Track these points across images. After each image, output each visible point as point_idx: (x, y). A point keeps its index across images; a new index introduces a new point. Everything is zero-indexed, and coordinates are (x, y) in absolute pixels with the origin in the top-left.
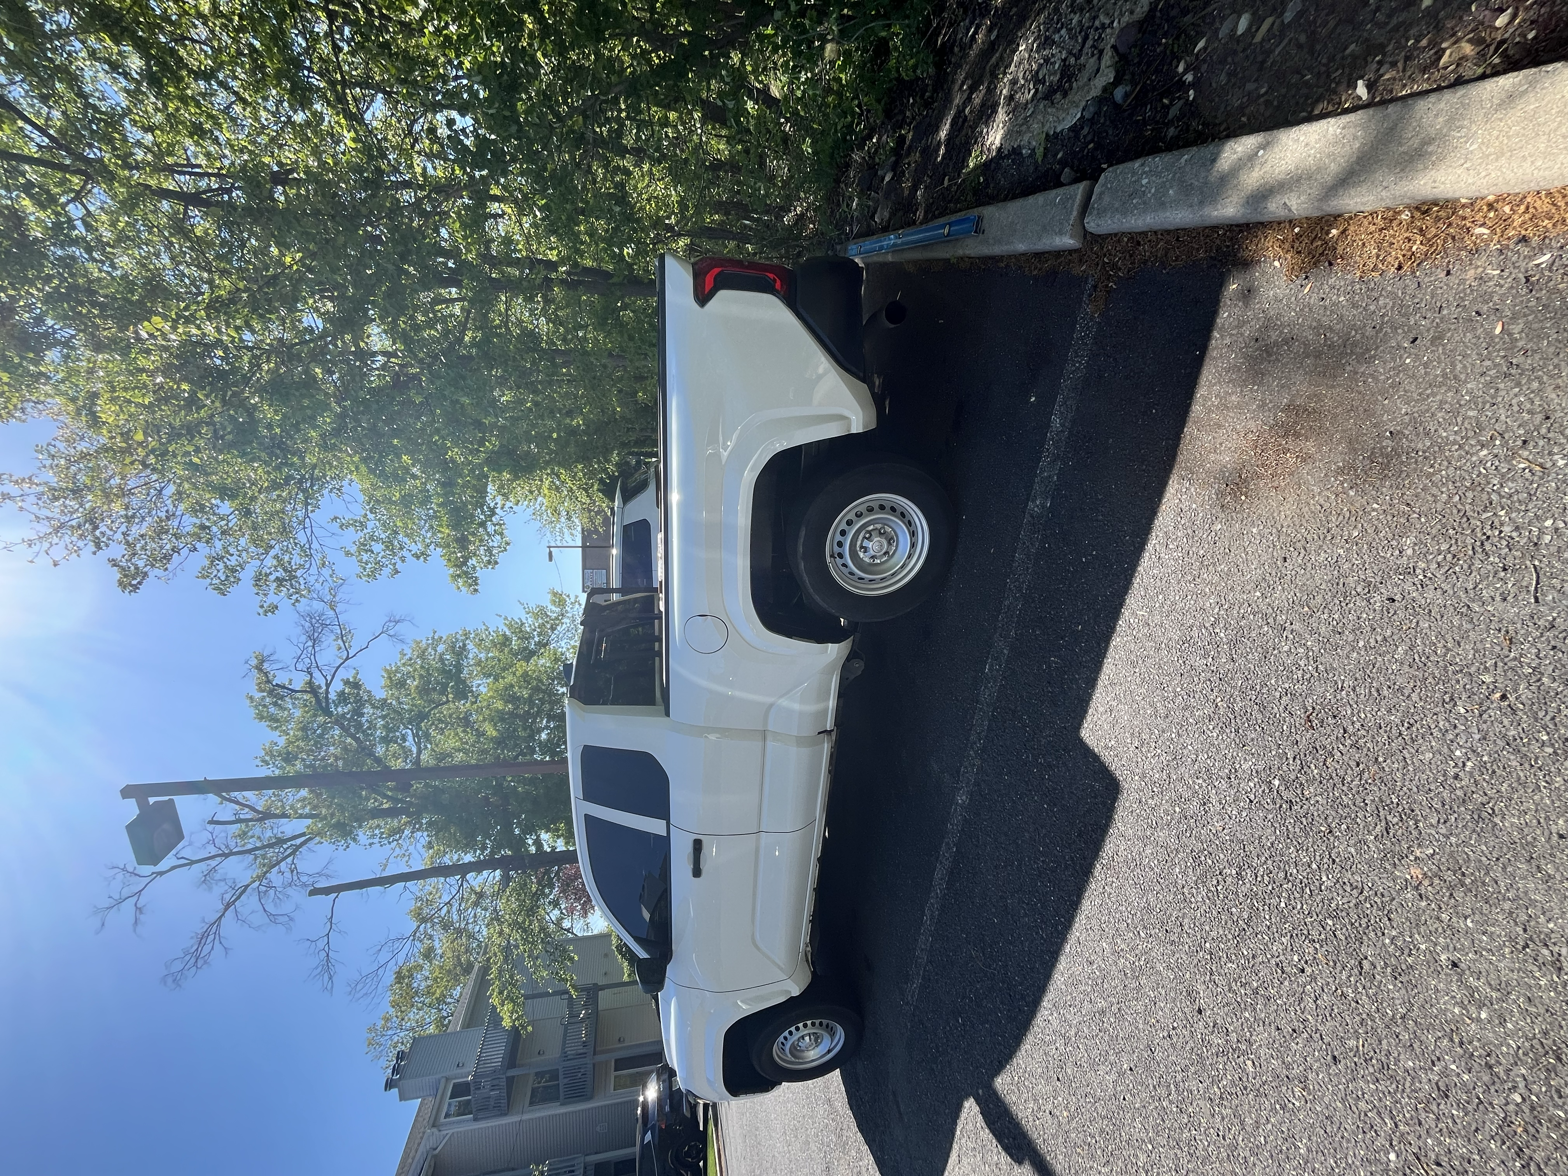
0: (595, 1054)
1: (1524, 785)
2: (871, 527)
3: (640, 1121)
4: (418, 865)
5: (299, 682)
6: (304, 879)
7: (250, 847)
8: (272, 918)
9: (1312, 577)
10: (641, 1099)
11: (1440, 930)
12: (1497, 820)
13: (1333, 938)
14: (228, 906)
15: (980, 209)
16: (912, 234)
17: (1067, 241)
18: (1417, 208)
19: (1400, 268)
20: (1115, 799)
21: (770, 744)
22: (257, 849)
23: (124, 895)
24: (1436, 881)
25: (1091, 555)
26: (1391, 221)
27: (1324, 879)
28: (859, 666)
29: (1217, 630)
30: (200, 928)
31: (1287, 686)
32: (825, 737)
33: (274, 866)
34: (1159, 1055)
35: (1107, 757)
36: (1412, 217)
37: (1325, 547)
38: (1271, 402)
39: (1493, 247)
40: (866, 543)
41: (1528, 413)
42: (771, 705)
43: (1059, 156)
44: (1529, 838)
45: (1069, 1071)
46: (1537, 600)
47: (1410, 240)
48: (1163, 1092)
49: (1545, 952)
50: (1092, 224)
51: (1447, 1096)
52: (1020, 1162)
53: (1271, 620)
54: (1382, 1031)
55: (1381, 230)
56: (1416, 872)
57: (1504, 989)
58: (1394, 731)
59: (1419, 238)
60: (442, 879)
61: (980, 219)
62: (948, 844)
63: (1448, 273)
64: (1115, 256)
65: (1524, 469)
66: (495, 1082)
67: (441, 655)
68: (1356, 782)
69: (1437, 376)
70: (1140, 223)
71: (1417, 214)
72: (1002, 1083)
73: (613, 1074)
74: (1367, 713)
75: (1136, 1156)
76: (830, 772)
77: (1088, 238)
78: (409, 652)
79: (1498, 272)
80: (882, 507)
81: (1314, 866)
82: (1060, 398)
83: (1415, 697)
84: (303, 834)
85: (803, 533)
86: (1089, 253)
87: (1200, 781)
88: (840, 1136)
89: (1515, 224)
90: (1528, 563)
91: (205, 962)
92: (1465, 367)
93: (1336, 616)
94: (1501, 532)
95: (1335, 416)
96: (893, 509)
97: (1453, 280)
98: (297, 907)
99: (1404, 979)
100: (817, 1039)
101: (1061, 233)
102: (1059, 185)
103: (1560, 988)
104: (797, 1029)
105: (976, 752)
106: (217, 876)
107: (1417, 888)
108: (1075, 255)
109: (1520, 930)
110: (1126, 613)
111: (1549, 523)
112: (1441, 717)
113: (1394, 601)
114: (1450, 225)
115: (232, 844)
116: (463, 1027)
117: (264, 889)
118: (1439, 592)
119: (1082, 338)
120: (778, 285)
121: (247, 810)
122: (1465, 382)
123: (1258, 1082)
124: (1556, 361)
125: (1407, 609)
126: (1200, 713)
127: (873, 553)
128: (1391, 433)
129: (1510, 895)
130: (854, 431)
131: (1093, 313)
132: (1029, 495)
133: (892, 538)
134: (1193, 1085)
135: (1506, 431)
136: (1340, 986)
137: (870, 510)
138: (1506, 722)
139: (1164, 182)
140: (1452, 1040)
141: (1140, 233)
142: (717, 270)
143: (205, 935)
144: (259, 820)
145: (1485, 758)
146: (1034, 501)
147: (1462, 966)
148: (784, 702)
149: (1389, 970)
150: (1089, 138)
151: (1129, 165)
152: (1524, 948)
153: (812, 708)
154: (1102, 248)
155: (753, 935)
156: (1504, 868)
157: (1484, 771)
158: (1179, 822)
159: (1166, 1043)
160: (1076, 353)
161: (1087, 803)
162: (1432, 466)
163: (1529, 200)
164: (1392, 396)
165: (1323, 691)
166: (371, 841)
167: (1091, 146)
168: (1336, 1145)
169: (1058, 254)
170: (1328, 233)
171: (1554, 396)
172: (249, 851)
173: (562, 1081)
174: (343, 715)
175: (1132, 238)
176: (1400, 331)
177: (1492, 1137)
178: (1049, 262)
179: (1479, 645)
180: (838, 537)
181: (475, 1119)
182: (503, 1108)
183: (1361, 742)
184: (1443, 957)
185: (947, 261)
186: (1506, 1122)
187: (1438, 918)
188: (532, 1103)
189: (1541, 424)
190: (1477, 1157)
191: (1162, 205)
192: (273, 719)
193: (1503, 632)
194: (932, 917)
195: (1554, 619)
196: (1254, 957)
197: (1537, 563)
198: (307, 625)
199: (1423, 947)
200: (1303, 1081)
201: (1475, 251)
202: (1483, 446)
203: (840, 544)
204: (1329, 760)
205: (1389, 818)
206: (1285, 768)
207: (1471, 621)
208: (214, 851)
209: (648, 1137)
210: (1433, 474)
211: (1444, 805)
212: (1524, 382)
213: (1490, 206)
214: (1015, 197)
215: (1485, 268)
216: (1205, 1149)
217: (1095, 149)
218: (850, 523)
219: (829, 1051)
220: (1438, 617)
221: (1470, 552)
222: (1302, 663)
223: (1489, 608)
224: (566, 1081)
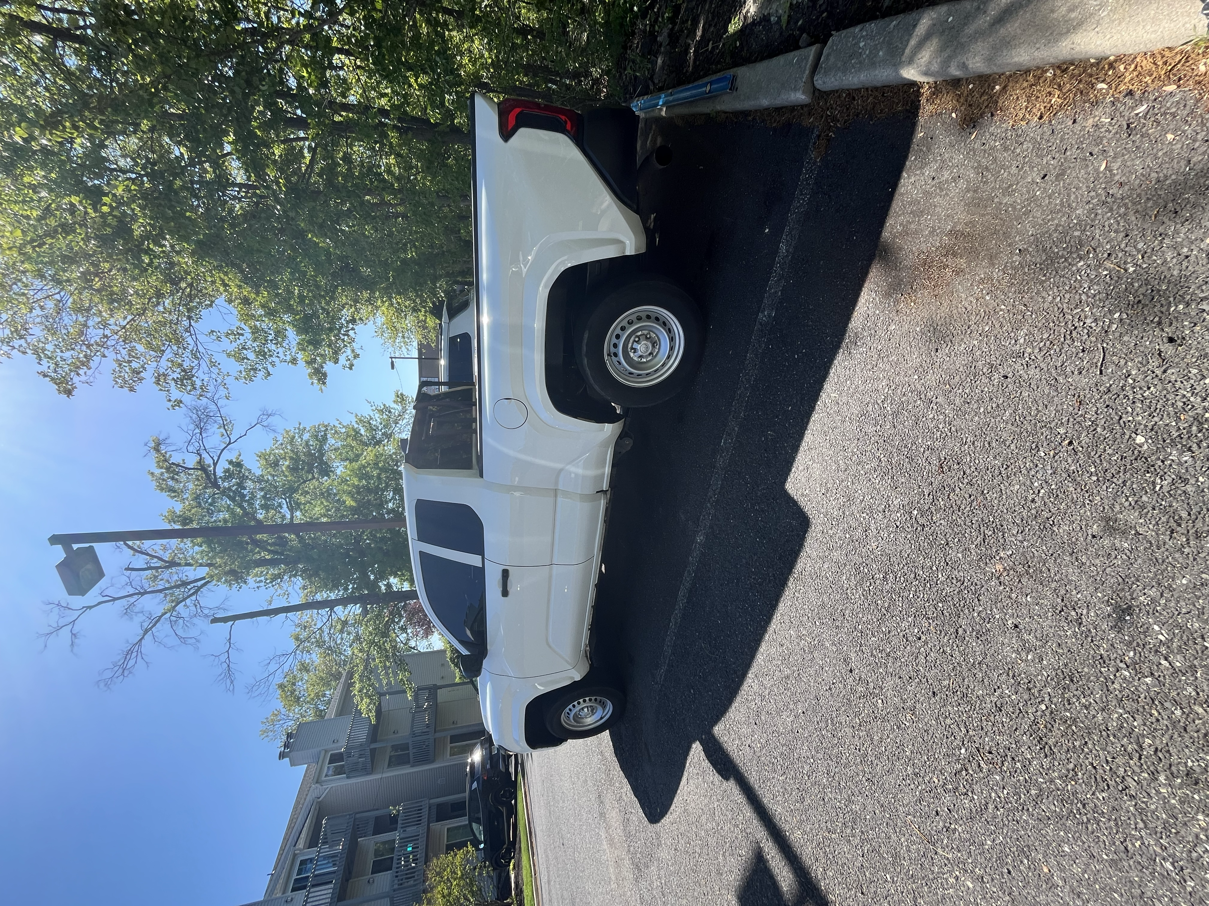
0: (435, 732)
1: (1075, 503)
2: (640, 333)
3: (469, 775)
4: (296, 600)
5: (191, 461)
6: (206, 611)
7: (161, 587)
8: (183, 640)
9: (954, 363)
10: (469, 760)
11: (1010, 605)
12: (1055, 529)
13: (941, 615)
14: (146, 632)
15: (735, 69)
16: (681, 92)
17: (800, 97)
18: (1059, 67)
19: (1041, 118)
20: (806, 531)
21: (560, 499)
22: (166, 589)
23: (61, 625)
24: (1011, 572)
25: (801, 352)
26: (1039, 78)
27: (940, 576)
28: (628, 443)
29: (885, 405)
30: (126, 647)
31: (929, 443)
32: (602, 495)
33: (181, 601)
34: (822, 702)
35: (802, 502)
36: (1055, 75)
37: (965, 340)
38: (939, 228)
39: (1109, 99)
40: (635, 345)
41: (1114, 232)
42: (561, 470)
43: (800, 23)
44: (1074, 539)
45: (763, 718)
46: (1101, 373)
47: (1050, 94)
48: (823, 725)
49: (1073, 613)
50: (820, 82)
51: (1001, 711)
52: (726, 778)
53: (923, 396)
54: (965, 674)
55: (1031, 86)
56: (999, 567)
57: (1044, 640)
58: (996, 471)
59: (1057, 92)
60: (315, 611)
61: (734, 78)
62: (689, 571)
63: (1074, 122)
64: (836, 109)
65: (1106, 275)
66: (363, 752)
67: (307, 442)
68: (968, 509)
69: (1056, 205)
70: (856, 80)
71: (1058, 72)
72: (718, 730)
73: (449, 746)
74: (981, 460)
75: (803, 767)
76: (605, 521)
77: (817, 94)
78: (280, 438)
79: (1109, 120)
80: (648, 317)
81: (934, 568)
82: (787, 229)
83: (1013, 447)
84: (203, 578)
85: (586, 336)
86: (816, 107)
87: (864, 515)
88: (608, 775)
89: (1126, 80)
90: (1099, 345)
91: (130, 673)
92: (1077, 197)
93: (967, 391)
94: (1084, 323)
95: (983, 238)
96: (657, 319)
97: (1077, 127)
98: (202, 632)
99: (983, 639)
100: (593, 710)
101: (795, 89)
102: (797, 47)
103: (1079, 636)
104: (579, 703)
105: (712, 505)
106: (136, 610)
107: (998, 578)
108: (805, 109)
109: (1059, 600)
110: (823, 395)
111: (1117, 315)
112: (1028, 460)
113: (1007, 377)
114: (1080, 81)
115: (146, 586)
116: (336, 716)
117: (174, 619)
118: (1038, 369)
119: (807, 179)
120: (569, 127)
121: (156, 560)
122: (1076, 209)
123: (884, 713)
124: (1139, 191)
125: (1015, 382)
126: (869, 466)
127: (640, 353)
128: (1020, 250)
129: (1056, 578)
130: (628, 253)
131: (816, 158)
132: (759, 307)
133: (656, 342)
134: (843, 719)
135: (1098, 246)
136: (943, 646)
137: (639, 319)
138: (1070, 461)
139: (876, 45)
140: (1008, 675)
141: (856, 90)
142: (518, 110)
143: (130, 652)
144: (167, 567)
145: (1053, 487)
146: (763, 312)
147: (1021, 627)
148: (572, 468)
149: (974, 633)
150: (824, 7)
151: (851, 30)
152: (1060, 612)
153: (592, 473)
154: (826, 103)
155: (547, 639)
156: (1055, 560)
157: (1051, 495)
158: (848, 544)
159: (828, 694)
160: (801, 191)
161: (786, 536)
162: (1045, 275)
163: (1138, 60)
164: (1024, 221)
165: (953, 445)
166: (258, 585)
167: (825, 15)
168: (929, 747)
169: (793, 108)
170: (994, 88)
171: (1133, 218)
172: (160, 591)
173: (411, 751)
174: (229, 489)
175: (849, 94)
176: (1035, 169)
177: (1025, 733)
178: (786, 116)
179: (1059, 407)
180: (614, 340)
181: (348, 778)
182: (369, 769)
183: (974, 480)
184: (1010, 622)
185: (708, 115)
186: (1035, 722)
187: (1009, 597)
188: (389, 765)
189: (1122, 240)
190: (1014, 746)
191: (873, 64)
192: (172, 490)
193: (1076, 396)
194: (676, 623)
195: (1111, 386)
196: (889, 632)
197: (1105, 345)
198: (194, 416)
199: (997, 616)
200: (913, 710)
201: (1095, 104)
202: (1081, 259)
203: (615, 346)
204: (951, 495)
205: (986, 532)
206: (922, 502)
207: (1056, 390)
208: (132, 591)
209: (475, 785)
210: (1044, 281)
211: (1022, 521)
212: (1115, 208)
213: (1111, 65)
214: (763, 59)
215: (1100, 117)
216: (847, 758)
217: (828, 17)
218: (623, 329)
219: (601, 718)
220: (1035, 388)
221: (1062, 339)
222: (941, 426)
223: (1070, 380)
224: (414, 751)
